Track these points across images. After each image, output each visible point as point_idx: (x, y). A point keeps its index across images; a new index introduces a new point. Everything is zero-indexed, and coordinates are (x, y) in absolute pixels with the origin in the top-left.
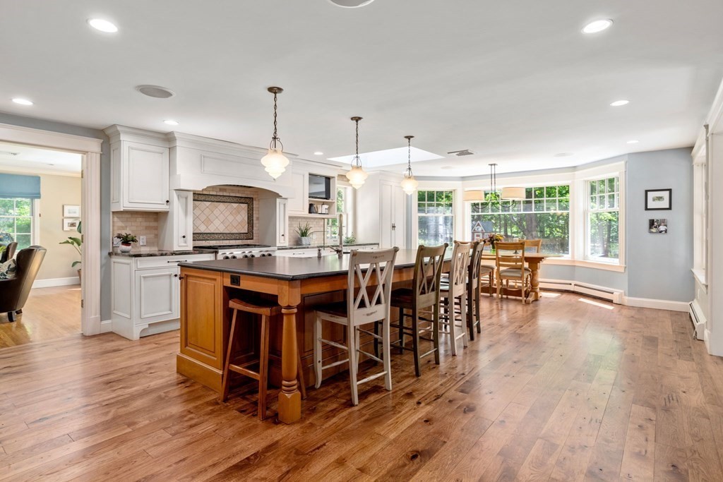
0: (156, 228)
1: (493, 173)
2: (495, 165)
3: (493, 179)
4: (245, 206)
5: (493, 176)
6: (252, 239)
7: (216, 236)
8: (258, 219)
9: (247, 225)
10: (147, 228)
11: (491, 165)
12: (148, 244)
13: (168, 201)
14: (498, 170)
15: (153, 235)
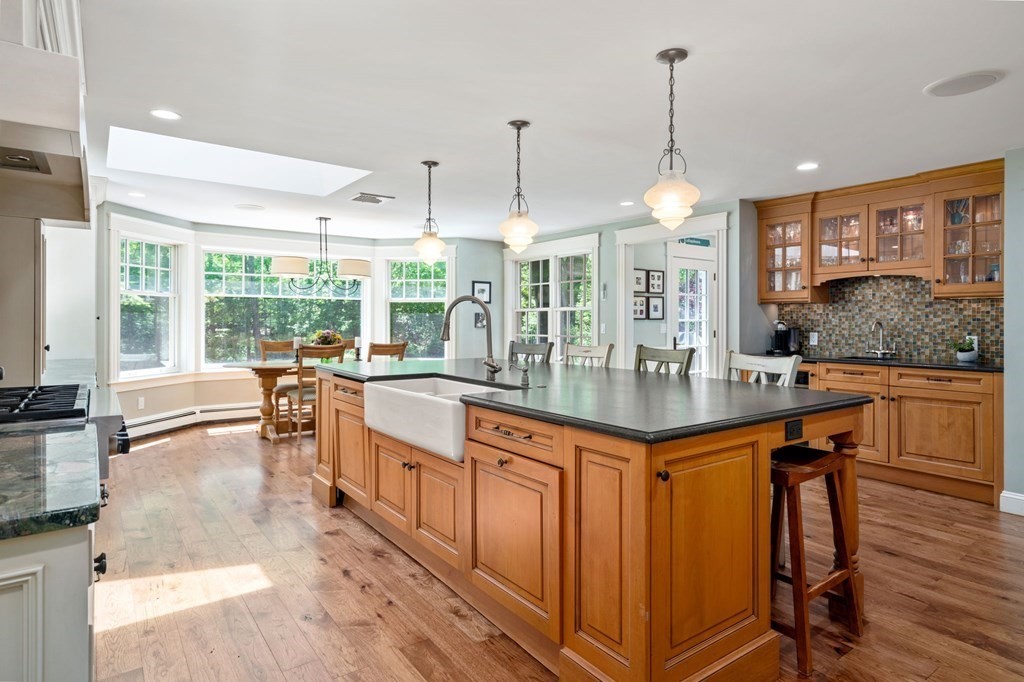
1: (323, 232)
2: (326, 219)
3: (324, 244)
5: (323, 238)
11: (321, 219)
14: (333, 228)
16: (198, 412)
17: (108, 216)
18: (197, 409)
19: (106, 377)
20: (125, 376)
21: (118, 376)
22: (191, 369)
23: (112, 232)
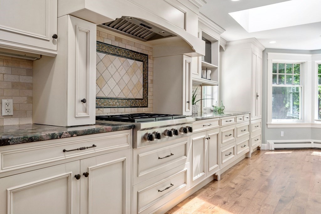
0: (30, 87)
4: (140, 64)
6: (147, 107)
7: (111, 102)
8: (152, 81)
9: (142, 88)
10: (14, 85)
12: (18, 113)
13: (55, 37)
15: (26, 98)
16: (312, 142)
17: (267, 54)
18: (312, 141)
19: (266, 121)
20: (274, 121)
21: (271, 121)
22: (310, 121)
23: (269, 60)
